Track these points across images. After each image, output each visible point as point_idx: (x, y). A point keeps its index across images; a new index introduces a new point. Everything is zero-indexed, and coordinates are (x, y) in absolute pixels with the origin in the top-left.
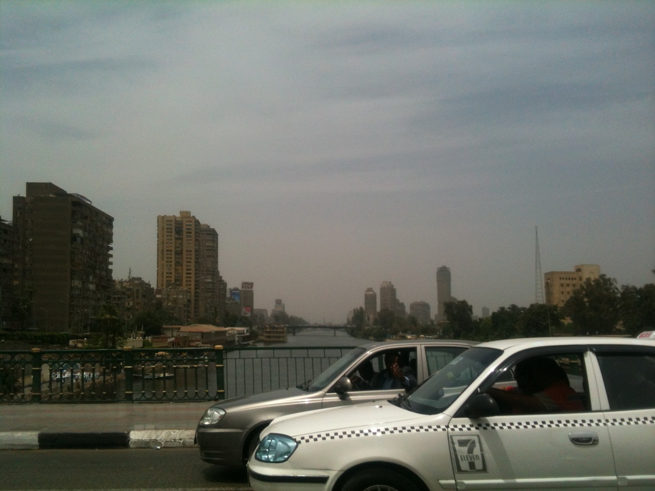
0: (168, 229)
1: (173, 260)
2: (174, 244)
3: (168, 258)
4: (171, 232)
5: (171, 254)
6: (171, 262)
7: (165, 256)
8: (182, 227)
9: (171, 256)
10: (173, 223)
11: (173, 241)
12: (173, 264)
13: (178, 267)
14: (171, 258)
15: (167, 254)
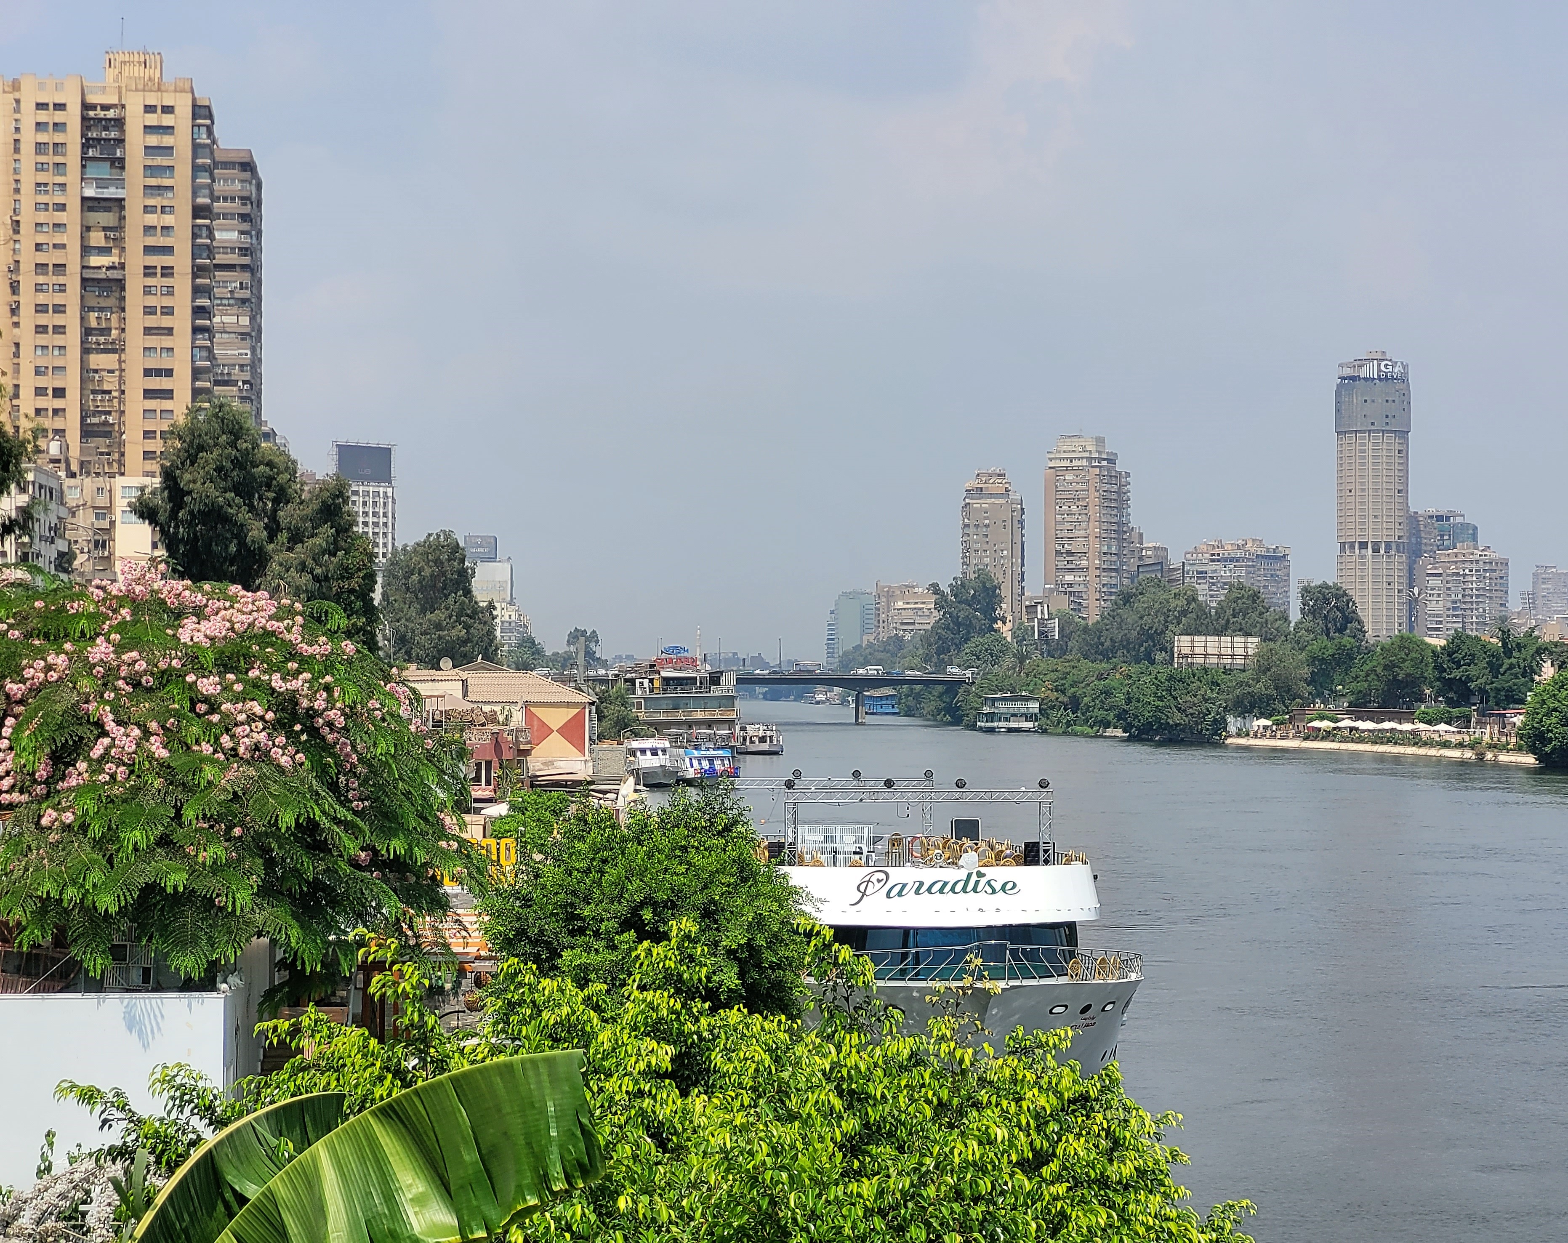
0: (40, 148)
1: (72, 320)
2: (75, 229)
3: (41, 309)
4: (60, 167)
5: (62, 288)
6: (60, 330)
7: (27, 298)
8: (121, 141)
9: (59, 299)
10: (73, 117)
11: (72, 217)
12: (73, 338)
13: (97, 360)
14: (59, 309)
15: (39, 288)
